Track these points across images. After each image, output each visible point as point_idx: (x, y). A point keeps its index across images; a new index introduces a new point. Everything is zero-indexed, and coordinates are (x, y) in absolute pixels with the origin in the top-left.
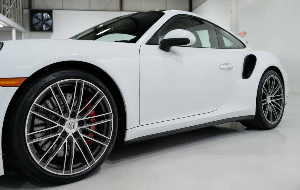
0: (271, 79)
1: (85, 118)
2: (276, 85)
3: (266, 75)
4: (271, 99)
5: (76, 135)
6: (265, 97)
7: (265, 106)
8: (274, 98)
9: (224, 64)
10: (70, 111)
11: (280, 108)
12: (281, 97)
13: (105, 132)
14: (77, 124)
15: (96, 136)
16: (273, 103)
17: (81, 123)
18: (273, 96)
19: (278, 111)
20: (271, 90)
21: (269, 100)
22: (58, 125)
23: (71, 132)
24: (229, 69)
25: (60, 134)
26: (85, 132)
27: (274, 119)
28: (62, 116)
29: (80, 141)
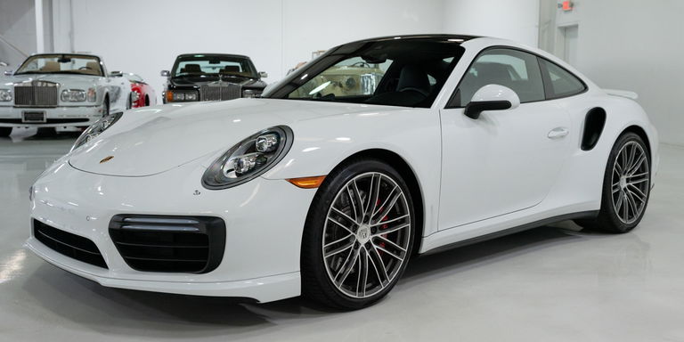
0: (629, 148)
1: (378, 223)
2: (636, 157)
3: (620, 141)
4: (628, 180)
5: (368, 245)
6: (617, 179)
7: (616, 195)
8: (633, 179)
9: (554, 130)
10: (364, 215)
11: (642, 197)
12: (644, 177)
13: (398, 240)
14: (369, 232)
15: (387, 246)
16: (630, 187)
17: (374, 230)
18: (631, 176)
19: (639, 202)
20: (628, 167)
21: (623, 184)
22: (352, 233)
23: (363, 242)
24: (562, 137)
25: (353, 245)
26: (377, 241)
27: (631, 215)
28: (356, 222)
29: (372, 254)
